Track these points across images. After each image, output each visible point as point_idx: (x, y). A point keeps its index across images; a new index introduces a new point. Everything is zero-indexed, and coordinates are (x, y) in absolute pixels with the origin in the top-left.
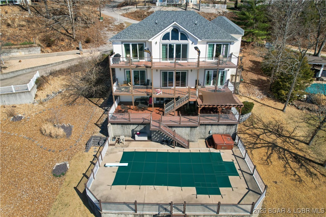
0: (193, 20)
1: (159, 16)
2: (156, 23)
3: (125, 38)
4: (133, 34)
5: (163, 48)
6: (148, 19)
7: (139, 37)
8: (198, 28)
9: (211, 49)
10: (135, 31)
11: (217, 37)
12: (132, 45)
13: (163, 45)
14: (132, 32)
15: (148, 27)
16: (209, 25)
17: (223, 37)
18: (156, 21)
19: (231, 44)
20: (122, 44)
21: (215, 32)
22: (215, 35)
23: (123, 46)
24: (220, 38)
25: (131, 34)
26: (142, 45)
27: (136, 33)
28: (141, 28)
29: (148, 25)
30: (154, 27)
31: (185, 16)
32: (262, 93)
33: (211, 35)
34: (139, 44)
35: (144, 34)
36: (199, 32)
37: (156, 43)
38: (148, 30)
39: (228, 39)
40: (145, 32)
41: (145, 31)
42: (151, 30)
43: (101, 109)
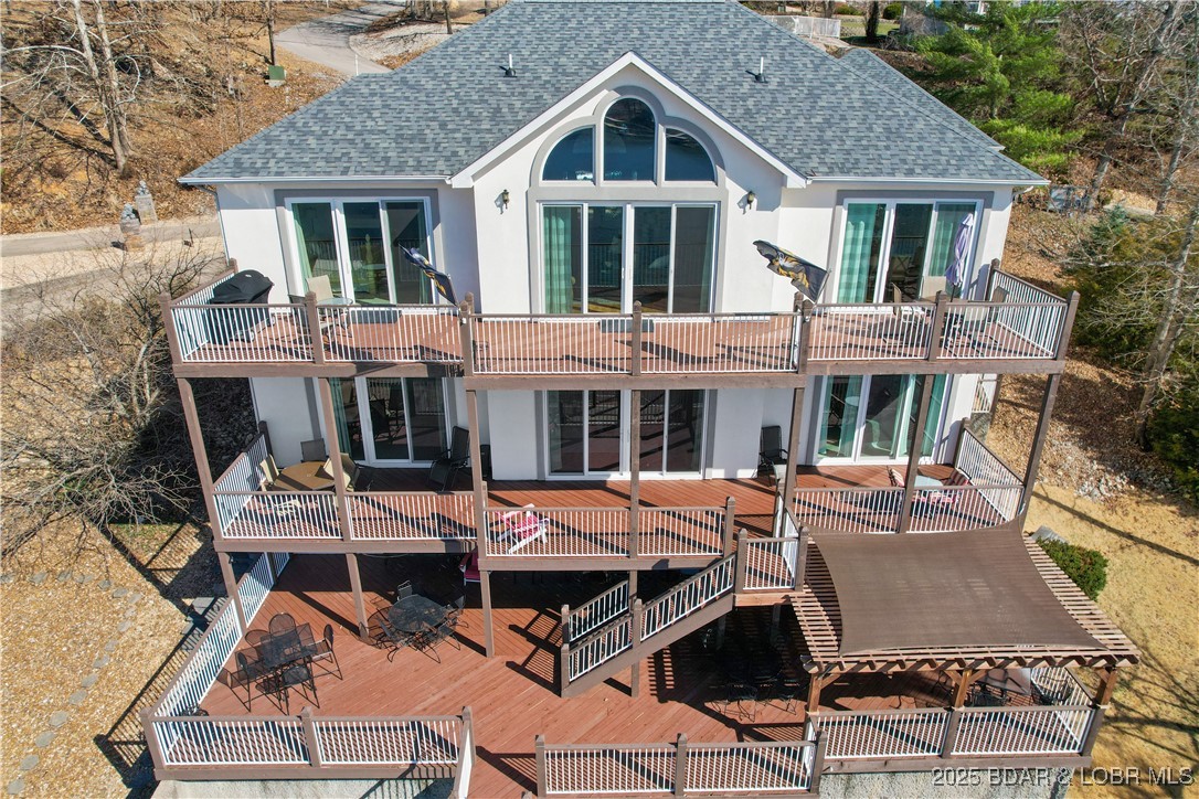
0: (741, 57)
1: (529, 29)
2: (508, 73)
3: (295, 165)
4: (352, 142)
5: (549, 231)
6: (460, 48)
7: (387, 159)
8: (774, 100)
9: (861, 236)
10: (370, 123)
11: (904, 161)
12: (350, 210)
13: (550, 212)
14: (349, 128)
15: (457, 96)
16: (839, 87)
17: (943, 159)
18: (505, 57)
19: (988, 204)
20: (279, 202)
21: (888, 130)
22: (887, 148)
23: (289, 215)
24: (925, 168)
25: (336, 142)
26: (411, 214)
27: (371, 132)
28: (407, 98)
29: (454, 85)
30: (495, 94)
31: (690, 29)
32: (1101, 460)
33: (866, 148)
34: (390, 206)
35: (423, 141)
36: (784, 124)
37: (504, 198)
38: (455, 111)
39: (980, 173)
40: (434, 124)
41: (433, 119)
42: (470, 115)
43: (170, 607)
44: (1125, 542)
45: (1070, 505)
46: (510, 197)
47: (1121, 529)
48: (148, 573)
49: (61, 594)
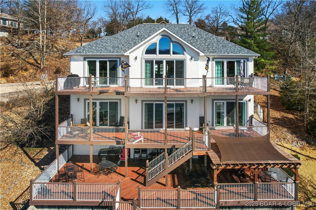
0: (189, 33)
1: (143, 29)
2: (138, 36)
3: (89, 52)
4: (103, 48)
5: (146, 66)
6: (128, 32)
7: (110, 51)
8: (197, 41)
9: (219, 69)
10: (107, 45)
11: (227, 51)
12: (100, 62)
13: (146, 62)
14: (102, 45)
15: (126, 40)
16: (211, 38)
17: (236, 51)
18: (137, 33)
19: (248, 61)
20: (85, 60)
21: (223, 46)
22: (223, 49)
23: (86, 63)
24: (232, 52)
25: (99, 48)
26: (114, 63)
27: (107, 46)
28: (115, 40)
29: (126, 38)
30: (135, 40)
31: (178, 29)
32: (297, 137)
33: (218, 49)
34: (110, 61)
35: (119, 48)
36: (199, 45)
37: (136, 58)
38: (126, 42)
39: (244, 53)
40: (121, 45)
41: (121, 44)
42: (129, 43)
43: (37, 168)
44: (307, 158)
45: (290, 148)
46: (137, 58)
47: (306, 155)
48: (32, 160)
49: (8, 164)
